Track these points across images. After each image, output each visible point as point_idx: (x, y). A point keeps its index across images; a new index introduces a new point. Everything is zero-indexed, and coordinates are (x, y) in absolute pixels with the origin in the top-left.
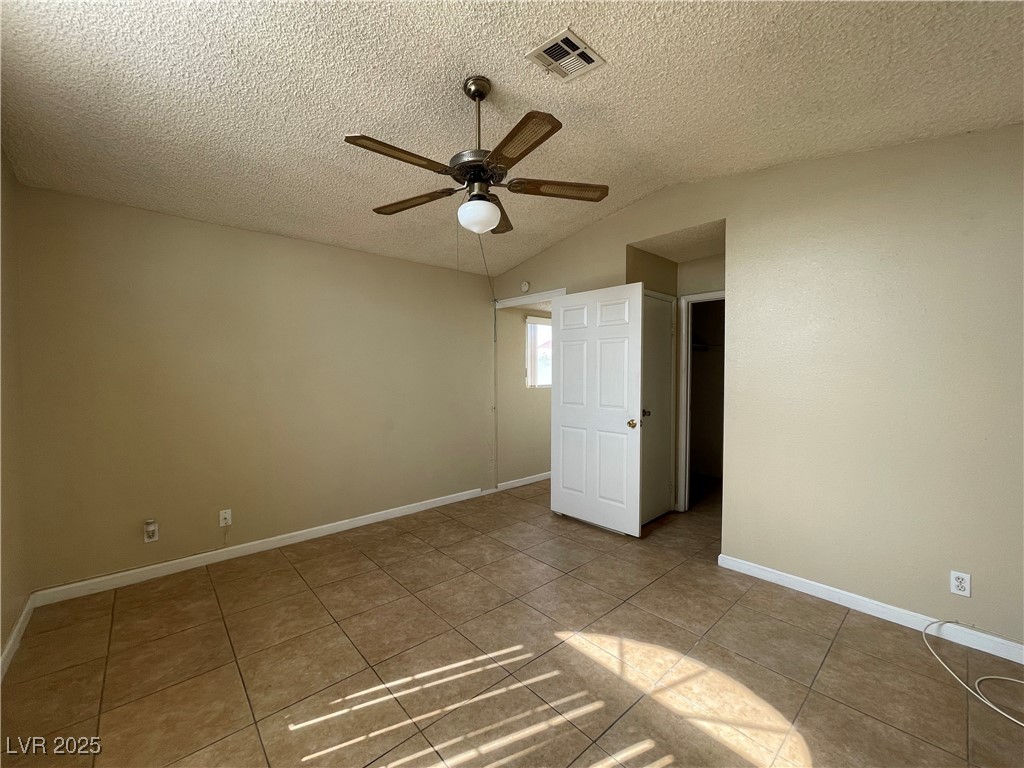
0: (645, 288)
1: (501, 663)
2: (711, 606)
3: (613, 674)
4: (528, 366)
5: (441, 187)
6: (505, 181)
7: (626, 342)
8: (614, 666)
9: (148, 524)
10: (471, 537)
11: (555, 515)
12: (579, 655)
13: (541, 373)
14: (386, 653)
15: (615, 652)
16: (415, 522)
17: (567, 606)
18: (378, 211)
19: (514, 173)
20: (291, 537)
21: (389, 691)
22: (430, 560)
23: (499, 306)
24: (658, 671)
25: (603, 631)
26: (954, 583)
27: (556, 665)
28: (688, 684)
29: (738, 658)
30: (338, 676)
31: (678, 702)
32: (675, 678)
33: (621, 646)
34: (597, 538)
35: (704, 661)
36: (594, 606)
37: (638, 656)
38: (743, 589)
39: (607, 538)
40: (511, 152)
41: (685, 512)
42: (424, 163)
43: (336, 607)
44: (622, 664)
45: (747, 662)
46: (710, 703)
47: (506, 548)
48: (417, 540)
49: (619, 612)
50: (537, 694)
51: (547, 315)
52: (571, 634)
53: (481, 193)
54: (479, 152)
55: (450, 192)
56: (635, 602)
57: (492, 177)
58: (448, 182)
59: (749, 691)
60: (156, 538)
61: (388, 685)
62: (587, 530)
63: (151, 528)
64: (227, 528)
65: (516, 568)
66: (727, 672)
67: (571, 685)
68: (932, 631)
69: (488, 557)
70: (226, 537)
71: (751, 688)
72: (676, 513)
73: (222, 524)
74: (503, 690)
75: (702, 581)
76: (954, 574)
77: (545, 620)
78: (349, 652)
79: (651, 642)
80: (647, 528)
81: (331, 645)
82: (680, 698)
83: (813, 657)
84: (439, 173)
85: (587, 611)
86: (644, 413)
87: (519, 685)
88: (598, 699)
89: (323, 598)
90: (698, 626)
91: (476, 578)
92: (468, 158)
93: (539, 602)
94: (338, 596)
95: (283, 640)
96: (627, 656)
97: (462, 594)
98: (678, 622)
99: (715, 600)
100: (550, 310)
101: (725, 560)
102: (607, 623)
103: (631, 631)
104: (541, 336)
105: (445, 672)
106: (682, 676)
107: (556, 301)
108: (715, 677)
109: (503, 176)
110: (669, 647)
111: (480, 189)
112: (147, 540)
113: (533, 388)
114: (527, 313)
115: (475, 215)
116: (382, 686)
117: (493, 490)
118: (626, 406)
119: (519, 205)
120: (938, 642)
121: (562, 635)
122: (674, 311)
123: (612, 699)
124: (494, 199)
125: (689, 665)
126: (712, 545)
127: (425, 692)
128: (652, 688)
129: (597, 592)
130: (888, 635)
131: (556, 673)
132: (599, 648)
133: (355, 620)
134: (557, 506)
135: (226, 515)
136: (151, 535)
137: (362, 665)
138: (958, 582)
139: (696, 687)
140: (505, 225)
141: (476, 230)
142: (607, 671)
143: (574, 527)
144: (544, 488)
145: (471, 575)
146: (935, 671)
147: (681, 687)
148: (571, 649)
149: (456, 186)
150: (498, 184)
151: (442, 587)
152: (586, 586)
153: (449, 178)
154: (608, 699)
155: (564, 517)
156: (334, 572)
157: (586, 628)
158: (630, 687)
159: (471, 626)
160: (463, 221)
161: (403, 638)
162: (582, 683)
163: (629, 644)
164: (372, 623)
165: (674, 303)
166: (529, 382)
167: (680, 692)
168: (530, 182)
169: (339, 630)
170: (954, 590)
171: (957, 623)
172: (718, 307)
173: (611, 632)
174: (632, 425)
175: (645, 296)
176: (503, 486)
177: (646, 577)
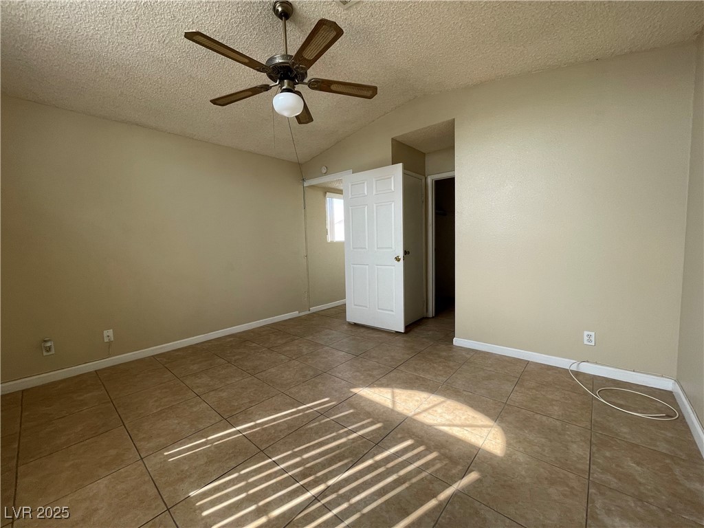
0: (405, 168)
1: (315, 409)
2: (449, 367)
3: (389, 408)
4: (328, 227)
5: (260, 83)
6: (306, 81)
7: (393, 204)
8: (389, 404)
9: (45, 341)
10: (293, 340)
11: (349, 324)
12: (366, 400)
13: (337, 233)
14: (235, 410)
15: (389, 396)
16: (252, 334)
17: (358, 374)
18: (214, 102)
19: (313, 73)
20: (161, 348)
21: (239, 431)
22: (264, 355)
23: (306, 184)
24: (417, 403)
25: (381, 385)
26: (586, 338)
27: (352, 406)
28: (434, 409)
29: (465, 393)
30: (201, 427)
31: (427, 419)
32: (427, 406)
33: (393, 394)
34: (376, 335)
35: (445, 396)
36: (375, 373)
37: (403, 397)
38: (468, 356)
39: (384, 335)
40: (309, 55)
41: (433, 317)
42: (247, 61)
43: (198, 387)
44: (394, 402)
45: (470, 394)
46: (447, 417)
47: (317, 344)
48: (254, 345)
49: (392, 374)
50: (340, 424)
51: (339, 192)
52: (361, 389)
53: (289, 87)
54: (286, 56)
55: (266, 88)
56: (402, 368)
57: (296, 76)
58: (263, 78)
59: (470, 408)
60: (53, 352)
61: (238, 428)
62: (371, 331)
63: (49, 344)
64: (110, 343)
65: (324, 356)
66: (458, 401)
67: (361, 417)
68: (574, 368)
69: (305, 351)
70: (109, 349)
71: (472, 407)
72: (427, 318)
73: (106, 340)
74: (317, 423)
75: (444, 354)
76: (586, 333)
77: (343, 382)
78: (208, 412)
79: (412, 389)
80: (409, 327)
81: (195, 410)
82: (429, 416)
83: (508, 387)
84: (258, 70)
85: (371, 376)
86: (406, 253)
87: (328, 419)
88: (379, 422)
89: (188, 382)
90: (441, 378)
91: (297, 363)
92: (279, 60)
93: (340, 373)
94: (198, 381)
95: (159, 409)
96: (397, 398)
97: (287, 373)
98: (428, 377)
99: (451, 364)
100: (341, 188)
101: (457, 341)
102: (384, 381)
103: (399, 384)
104: (336, 207)
105: (276, 418)
106: (430, 405)
107: (346, 180)
108: (451, 404)
109: (304, 75)
110: (422, 391)
111: (289, 85)
112: (45, 354)
113: (332, 243)
114: (327, 190)
115: (285, 103)
116: (234, 429)
117: (308, 312)
118: (393, 248)
119: (321, 102)
120: (577, 374)
121: (355, 390)
122: (424, 188)
123: (388, 421)
124: (298, 93)
125: (435, 399)
126: (450, 333)
127: (263, 429)
128: (413, 413)
129: (377, 365)
130: (550, 372)
131: (351, 411)
132: (380, 396)
133: (212, 393)
134: (351, 317)
135: (109, 334)
136: (48, 350)
137: (218, 418)
138: (588, 337)
139: (439, 410)
140: (305, 117)
141: (286, 114)
142: (384, 407)
143: (362, 330)
144: (342, 308)
145: (293, 362)
146: (575, 388)
147: (430, 411)
148: (361, 397)
149: (272, 83)
150: (301, 82)
151: (273, 370)
152: (370, 362)
153: (264, 75)
154: (384, 421)
155: (356, 325)
156: (195, 367)
157: (371, 385)
158: (399, 413)
159: (293, 390)
160: (276, 108)
161: (248, 400)
162: (368, 415)
163: (397, 391)
164: (224, 394)
165: (423, 181)
166: (329, 240)
167: (429, 414)
168: (323, 81)
169: (200, 400)
170: (586, 342)
171: (588, 362)
172: (451, 181)
173: (387, 386)
174: (398, 259)
175: (404, 174)
176: (314, 309)
177: (408, 354)
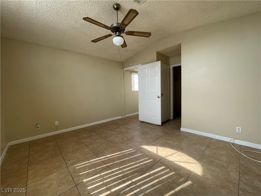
0: (161, 63)
1: (127, 153)
2: (179, 139)
3: (155, 154)
4: (132, 85)
5: (108, 34)
6: (125, 32)
7: (157, 76)
8: (155, 152)
9: (37, 125)
10: (119, 127)
11: (140, 121)
12: (146, 150)
13: (136, 87)
14: (99, 152)
15: (155, 149)
16: (105, 124)
17: (144, 140)
18: (92, 41)
19: (127, 29)
20: (73, 128)
21: (100, 159)
22: (109, 132)
23: (124, 70)
24: (166, 153)
25: (152, 145)
26: (237, 130)
27: (141, 152)
28: (173, 155)
29: (185, 149)
30: (87, 157)
31: (170, 159)
32: (170, 154)
33: (157, 148)
34: (150, 126)
35: (177, 150)
36: (150, 140)
37: (161, 150)
38: (187, 135)
39: (153, 126)
40: (126, 22)
41: (172, 120)
42: (104, 26)
43: (86, 143)
44: (157, 152)
45: (188, 150)
46: (178, 158)
47: (128, 129)
48: (105, 128)
49: (156, 141)
50: (137, 159)
51: (136, 72)
52: (145, 146)
53: (118, 35)
54: (118, 23)
55: (110, 35)
56: (160, 139)
57: (121, 30)
58: (109, 32)
59: (188, 156)
60: (39, 128)
61: (100, 158)
62: (148, 124)
63: (38, 126)
64: (57, 126)
65: (131, 133)
66: (183, 152)
67: (145, 156)
68: (232, 142)
69: (124, 131)
70: (57, 128)
71: (188, 155)
72: (170, 120)
73: (56, 125)
74: (128, 158)
75: (177, 134)
76: (237, 128)
77: (138, 143)
78: (89, 152)
79: (164, 147)
80: (163, 123)
81: (85, 151)
82: (171, 158)
83: (203, 148)
84: (108, 29)
85: (148, 141)
86: (162, 95)
87: (132, 157)
88: (151, 159)
89: (82, 141)
90: (176, 143)
91: (121, 135)
92: (115, 25)
93: (137, 140)
94: (86, 141)
95: (73, 150)
96: (158, 150)
97: (117, 139)
98: (171, 142)
99: (180, 138)
100: (137, 71)
101: (182, 129)
102: (153, 143)
103: (159, 145)
104: (135, 78)
105: (113, 155)
106: (172, 153)
107: (139, 68)
108: (180, 153)
109: (124, 30)
110: (169, 148)
111: (118, 34)
112: (37, 129)
113: (134, 91)
114: (132, 72)
115: (117, 40)
116: (98, 159)
117: (125, 117)
118: (157, 93)
119: (130, 39)
120: (233, 144)
121: (142, 146)
122: (169, 69)
123: (155, 159)
124: (122, 37)
125: (173, 151)
126: (179, 126)
127: (109, 159)
128: (165, 156)
129: (151, 137)
130: (221, 143)
131: (141, 154)
132: (152, 149)
133: (91, 145)
134: (141, 119)
135: (57, 123)
136: (38, 128)
137: (93, 154)
138: (238, 129)
139: (175, 155)
140: (124, 45)
141: (117, 44)
142: (153, 153)
143: (145, 124)
144: (137, 116)
145: (119, 135)
146: (232, 150)
147: (172, 156)
148: (145, 149)
149: (112, 33)
150: (123, 32)
151: (112, 138)
152: (148, 136)
153: (110, 31)
154: (154, 159)
155: (142, 122)
156: (85, 136)
157: (148, 145)
158: (159, 156)
159: (120, 145)
160: (114, 42)
161: (103, 148)
162: (147, 156)
163: (158, 147)
164: (95, 146)
165: (169, 67)
166: (133, 90)
167: (171, 157)
168: (131, 32)
169: (87, 147)
170: (237, 131)
171: (238, 139)
172: (180, 67)
173: (154, 145)
174: (159, 97)
175: (161, 65)
176: (127, 116)
177: (163, 133)
